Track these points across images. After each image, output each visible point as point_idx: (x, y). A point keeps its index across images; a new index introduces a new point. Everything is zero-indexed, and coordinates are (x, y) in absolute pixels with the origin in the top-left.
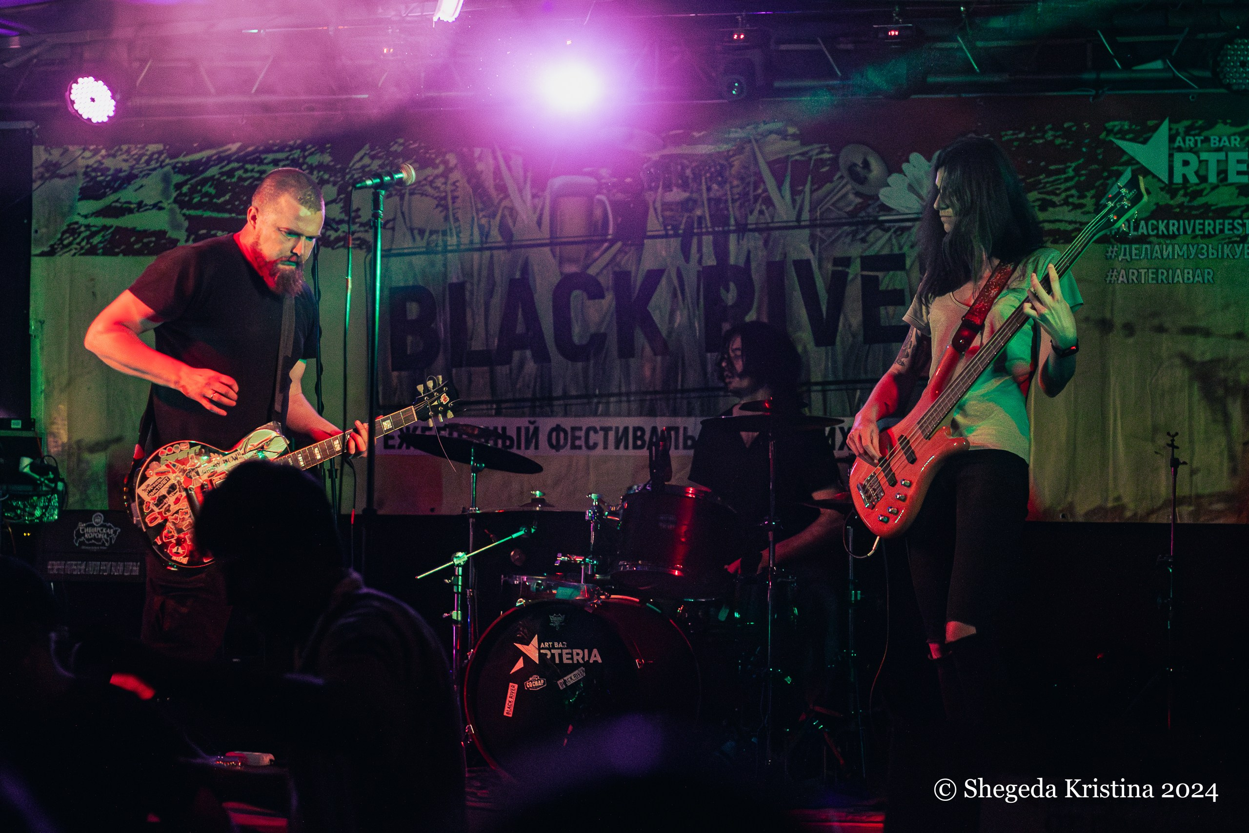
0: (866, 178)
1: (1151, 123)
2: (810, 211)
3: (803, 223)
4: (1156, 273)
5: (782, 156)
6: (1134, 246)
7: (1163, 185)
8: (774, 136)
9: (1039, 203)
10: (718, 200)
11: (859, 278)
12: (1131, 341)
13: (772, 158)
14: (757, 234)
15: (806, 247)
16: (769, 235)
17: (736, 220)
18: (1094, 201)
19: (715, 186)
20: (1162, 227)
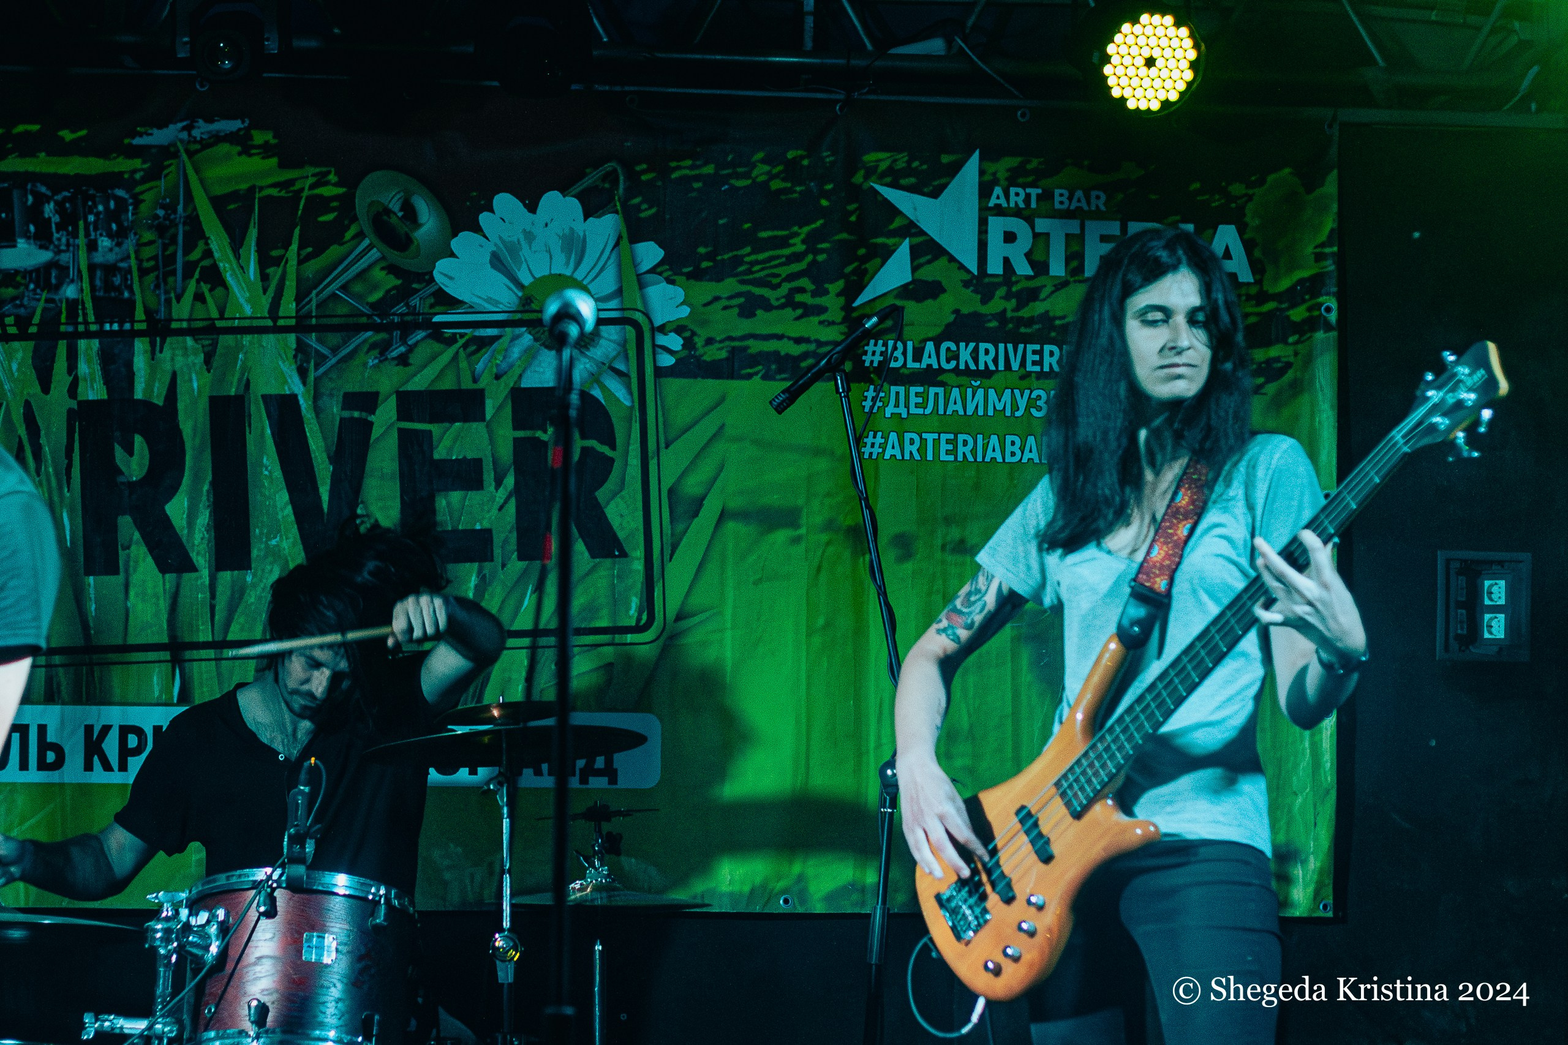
0: (409, 240)
1: (945, 159)
2: (298, 299)
3: (281, 322)
4: (953, 442)
5: (244, 186)
6: (913, 390)
7: (967, 277)
8: (224, 148)
9: (742, 300)
10: (110, 269)
11: (395, 434)
12: (909, 566)
13: (219, 191)
14: (189, 341)
15: (289, 370)
16: (215, 344)
17: (147, 311)
18: (842, 300)
19: (105, 242)
20: (965, 355)
